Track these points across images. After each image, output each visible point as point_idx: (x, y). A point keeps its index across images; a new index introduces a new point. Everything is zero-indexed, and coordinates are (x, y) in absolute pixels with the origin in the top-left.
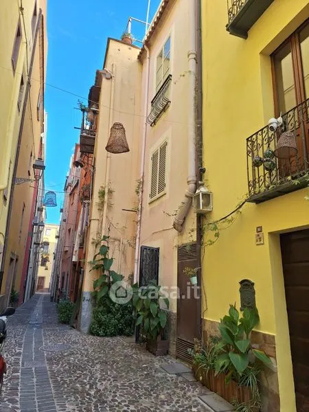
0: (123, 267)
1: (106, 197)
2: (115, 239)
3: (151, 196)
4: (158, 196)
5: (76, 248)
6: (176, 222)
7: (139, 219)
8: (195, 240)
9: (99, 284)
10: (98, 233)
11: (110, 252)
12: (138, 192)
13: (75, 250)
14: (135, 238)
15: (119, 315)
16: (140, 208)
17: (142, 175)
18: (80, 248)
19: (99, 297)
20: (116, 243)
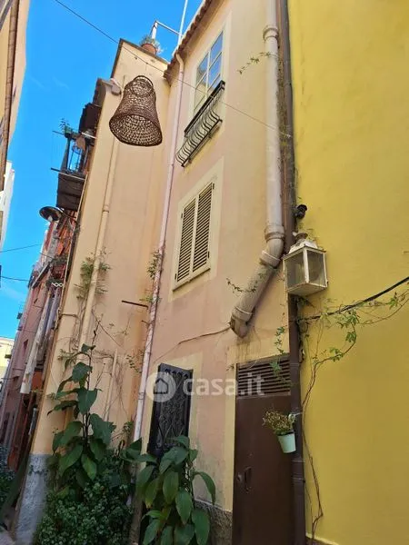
0: (115, 406)
1: (95, 276)
2: (104, 355)
3: (178, 277)
4: (192, 274)
5: (29, 369)
6: (238, 315)
7: (152, 318)
8: (287, 350)
9: (64, 441)
10: (73, 341)
11: (92, 378)
12: (153, 273)
13: (27, 372)
14: (142, 353)
15: (99, 507)
16: (155, 299)
17: (161, 244)
18: (36, 370)
19: (62, 468)
20: (106, 361)
